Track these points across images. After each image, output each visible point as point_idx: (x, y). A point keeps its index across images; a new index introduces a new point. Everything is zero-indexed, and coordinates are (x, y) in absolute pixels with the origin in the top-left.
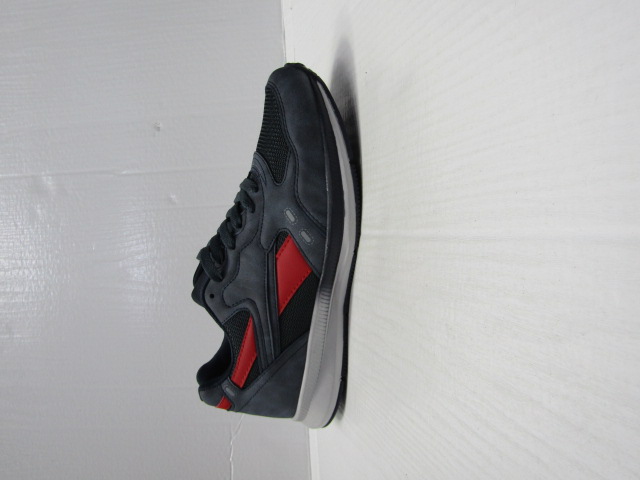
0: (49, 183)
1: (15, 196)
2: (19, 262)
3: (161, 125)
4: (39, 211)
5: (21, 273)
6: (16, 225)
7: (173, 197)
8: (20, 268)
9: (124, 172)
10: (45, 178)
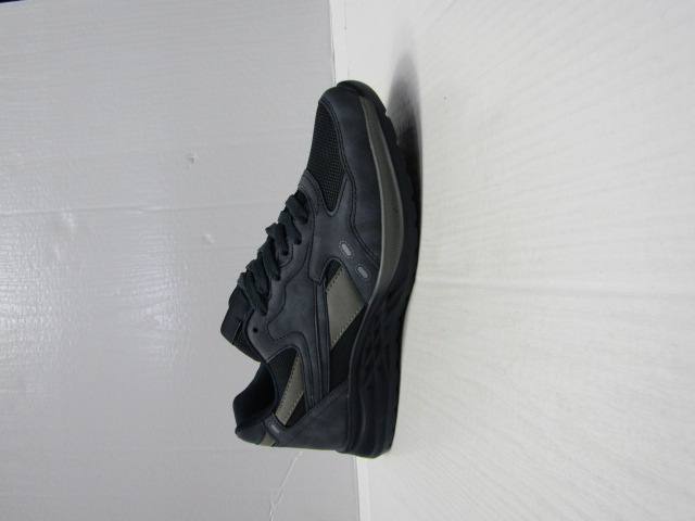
0: (70, 221)
1: (30, 235)
2: (34, 308)
3: (195, 156)
4: (57, 251)
5: (36, 320)
6: (32, 267)
7: (208, 236)
8: (34, 315)
9: (154, 208)
10: (65, 214)
